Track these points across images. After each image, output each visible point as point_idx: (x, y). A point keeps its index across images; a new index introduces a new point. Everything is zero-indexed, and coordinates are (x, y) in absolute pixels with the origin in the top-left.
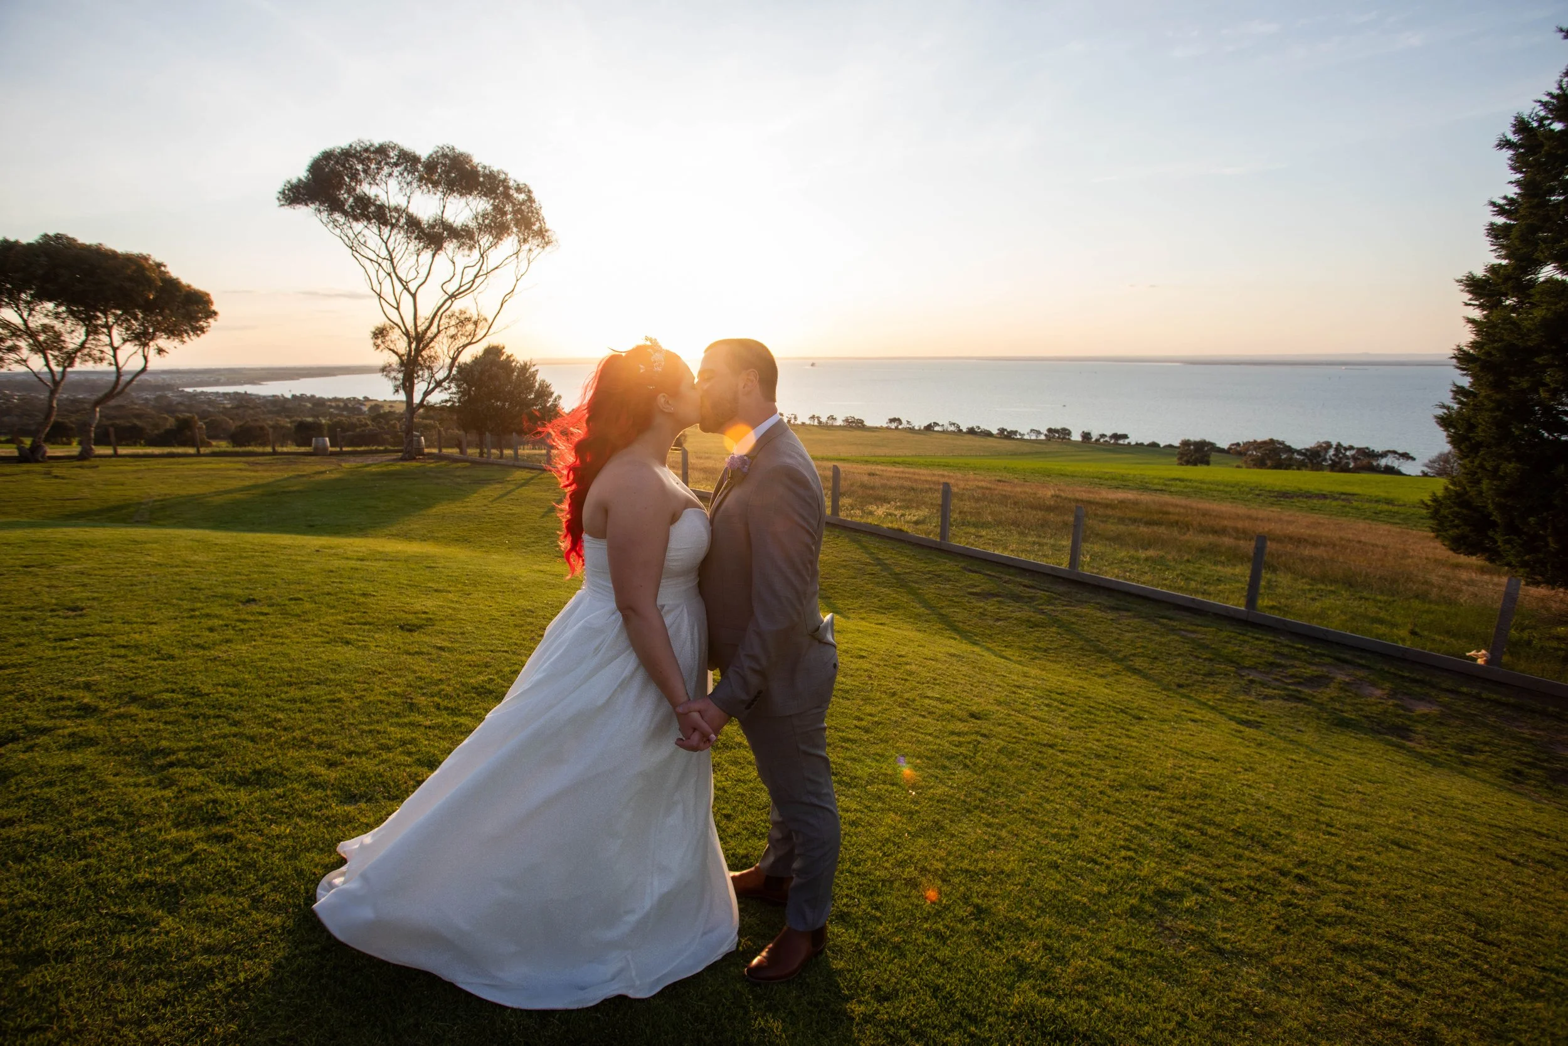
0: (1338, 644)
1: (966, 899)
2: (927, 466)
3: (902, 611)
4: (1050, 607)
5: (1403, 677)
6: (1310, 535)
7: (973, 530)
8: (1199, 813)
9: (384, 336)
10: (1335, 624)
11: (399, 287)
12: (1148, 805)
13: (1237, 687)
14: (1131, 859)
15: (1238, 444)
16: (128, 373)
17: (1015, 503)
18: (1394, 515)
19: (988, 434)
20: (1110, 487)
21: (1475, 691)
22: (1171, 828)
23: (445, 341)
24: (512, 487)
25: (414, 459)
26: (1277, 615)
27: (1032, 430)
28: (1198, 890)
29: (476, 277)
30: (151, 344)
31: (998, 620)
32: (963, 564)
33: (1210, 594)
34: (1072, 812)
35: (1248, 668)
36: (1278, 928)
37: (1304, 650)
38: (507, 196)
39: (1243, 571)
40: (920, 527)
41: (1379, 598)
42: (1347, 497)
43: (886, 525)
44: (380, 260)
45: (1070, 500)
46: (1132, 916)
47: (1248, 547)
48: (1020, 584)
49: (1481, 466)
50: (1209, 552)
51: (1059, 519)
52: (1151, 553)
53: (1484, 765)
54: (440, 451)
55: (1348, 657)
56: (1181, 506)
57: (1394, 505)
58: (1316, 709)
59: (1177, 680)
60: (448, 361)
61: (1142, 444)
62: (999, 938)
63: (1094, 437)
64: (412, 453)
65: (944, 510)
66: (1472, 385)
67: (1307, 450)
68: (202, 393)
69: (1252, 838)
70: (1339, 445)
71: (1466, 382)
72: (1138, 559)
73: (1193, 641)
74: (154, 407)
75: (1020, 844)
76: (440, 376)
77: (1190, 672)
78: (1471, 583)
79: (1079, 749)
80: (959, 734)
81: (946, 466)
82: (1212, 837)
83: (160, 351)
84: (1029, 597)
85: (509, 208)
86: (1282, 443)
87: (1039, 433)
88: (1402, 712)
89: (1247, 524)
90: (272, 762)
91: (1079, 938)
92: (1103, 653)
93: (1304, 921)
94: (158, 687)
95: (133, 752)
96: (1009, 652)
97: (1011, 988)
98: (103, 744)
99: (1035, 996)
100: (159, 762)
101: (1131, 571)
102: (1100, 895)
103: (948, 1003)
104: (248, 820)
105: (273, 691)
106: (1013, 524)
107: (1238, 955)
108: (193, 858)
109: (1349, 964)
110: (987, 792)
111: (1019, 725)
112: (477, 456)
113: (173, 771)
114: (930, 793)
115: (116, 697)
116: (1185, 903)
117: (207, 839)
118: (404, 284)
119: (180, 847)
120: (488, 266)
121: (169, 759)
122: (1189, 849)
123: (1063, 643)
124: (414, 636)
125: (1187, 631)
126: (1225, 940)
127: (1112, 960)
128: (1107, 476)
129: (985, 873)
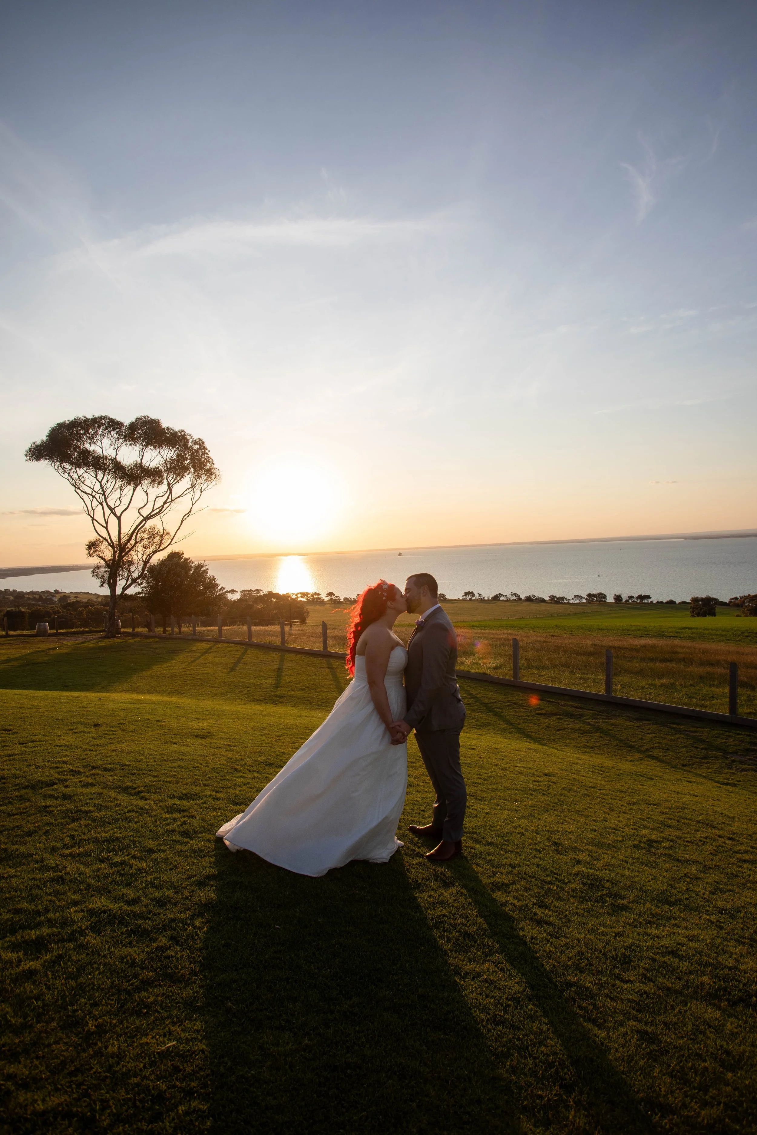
1: (549, 840)
2: (497, 627)
4: (593, 721)
7: (536, 671)
8: (678, 814)
9: (96, 548)
11: (108, 511)
12: (649, 811)
13: (723, 765)
14: (635, 829)
15: (736, 598)
17: (565, 651)
19: (542, 601)
20: (635, 637)
22: (661, 819)
23: (140, 549)
24: (198, 655)
25: (115, 637)
26: (752, 718)
27: (576, 596)
28: (671, 841)
29: (165, 503)
31: (558, 730)
33: (706, 707)
34: (605, 812)
35: (731, 753)
36: (712, 853)
38: (186, 445)
39: (726, 690)
40: (498, 671)
43: (474, 671)
44: (94, 494)
45: (604, 647)
46: (634, 847)
47: (727, 672)
48: (572, 706)
50: (707, 678)
51: (596, 661)
52: (664, 681)
54: (133, 630)
56: (688, 647)
59: (682, 762)
60: (142, 564)
61: (662, 602)
62: (566, 852)
63: (624, 598)
64: (113, 633)
65: (515, 657)
69: (707, 825)
72: (655, 685)
73: (694, 737)
75: (576, 822)
76: (136, 575)
77: (691, 757)
79: (611, 789)
80: (538, 782)
81: (512, 627)
82: (684, 823)
84: (579, 715)
85: (188, 455)
87: (581, 597)
90: (188, 791)
91: (606, 854)
92: (632, 747)
93: (726, 852)
94: (100, 762)
95: (116, 788)
96: (567, 749)
97: (573, 866)
98: (99, 785)
99: (584, 869)
100: (133, 791)
101: (650, 694)
102: (617, 840)
103: (544, 869)
104: (196, 811)
105: (160, 763)
106: (565, 665)
107: (687, 861)
108: (185, 823)
109: (745, 865)
110: (557, 804)
111: (574, 779)
112: (162, 633)
113: (143, 794)
114: (525, 803)
115: (84, 767)
116: (664, 844)
117: (184, 817)
118: (112, 510)
119: (175, 819)
120: (174, 495)
121: (137, 790)
122: (669, 827)
123: (604, 743)
124: (208, 741)
125: (689, 731)
126: (682, 857)
127: (622, 860)
128: (633, 628)
129: (558, 831)
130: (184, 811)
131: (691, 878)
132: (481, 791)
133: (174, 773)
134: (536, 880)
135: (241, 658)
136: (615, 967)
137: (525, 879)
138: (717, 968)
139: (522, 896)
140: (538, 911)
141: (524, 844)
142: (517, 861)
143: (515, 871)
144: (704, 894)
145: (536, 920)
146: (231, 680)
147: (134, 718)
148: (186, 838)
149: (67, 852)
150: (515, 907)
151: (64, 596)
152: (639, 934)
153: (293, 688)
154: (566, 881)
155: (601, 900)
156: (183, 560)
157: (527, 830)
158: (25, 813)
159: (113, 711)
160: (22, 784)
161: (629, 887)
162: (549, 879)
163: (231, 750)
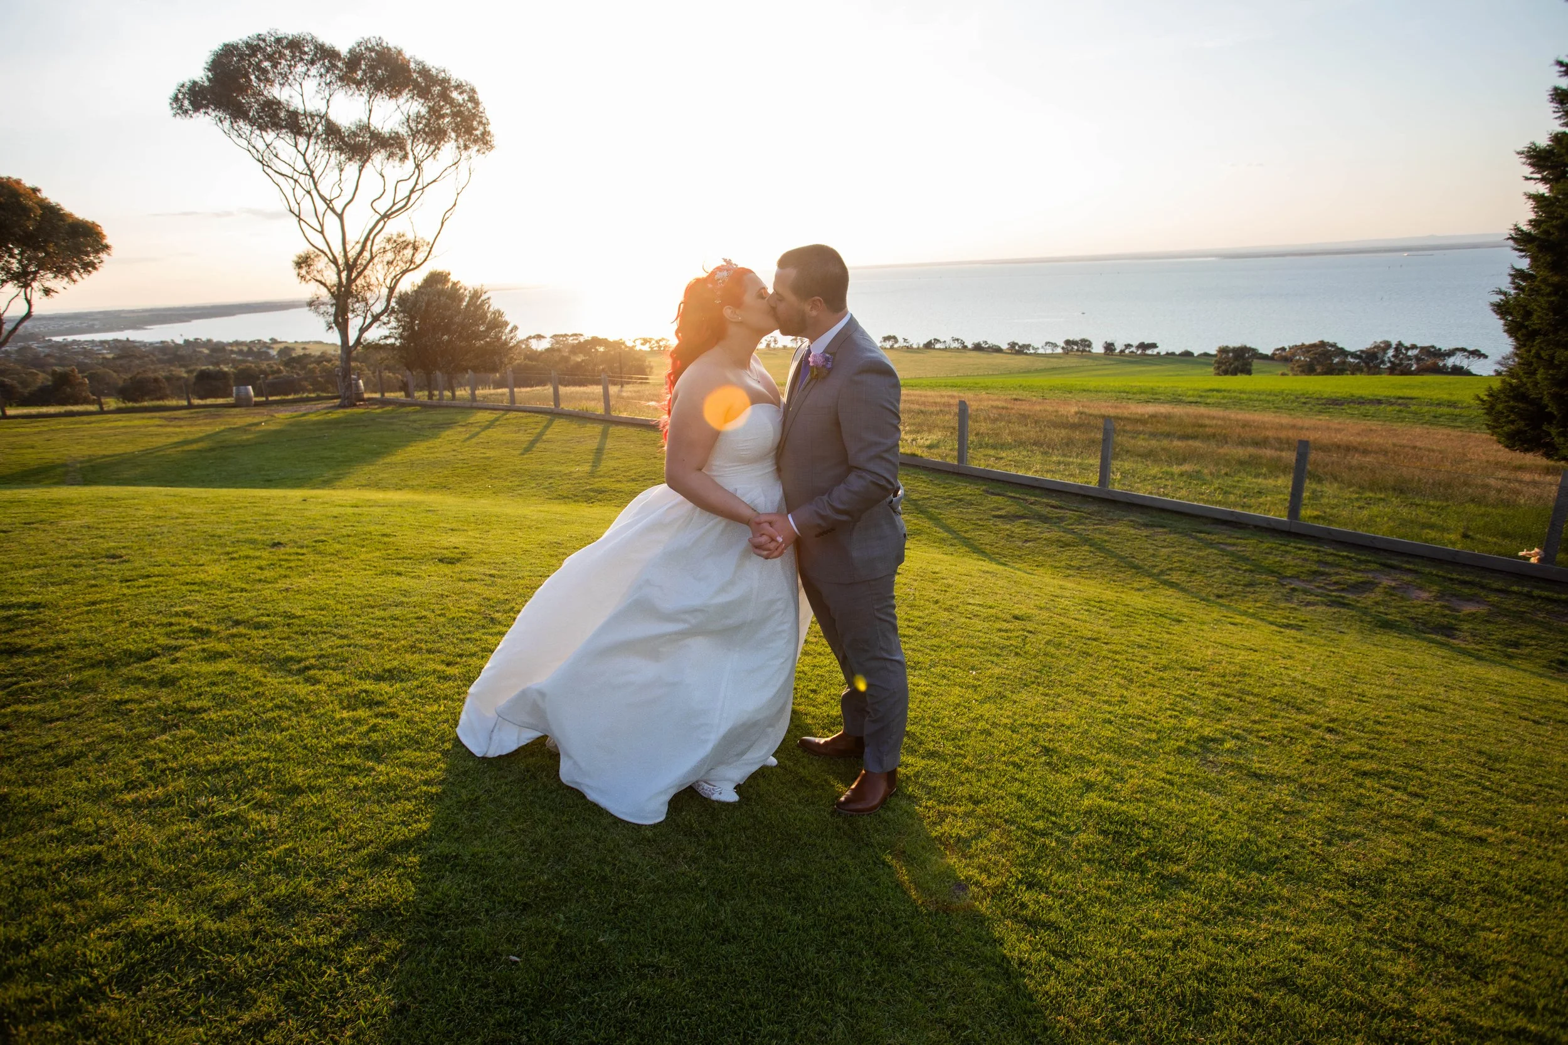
0: (1385, 550)
1: (1034, 743)
2: (932, 387)
3: (925, 536)
4: (1079, 527)
5: (1451, 580)
6: (1360, 443)
7: (992, 452)
8: (1238, 686)
9: (309, 266)
10: (1382, 531)
11: (321, 206)
12: (1190, 681)
13: (1278, 596)
14: (1176, 717)
15: (1283, 349)
16: (10, 320)
17: (1036, 422)
18: (1454, 418)
19: (998, 350)
20: (1139, 402)
21: (1526, 589)
22: (1212, 696)
23: (379, 267)
24: (478, 429)
25: (355, 405)
26: (1321, 524)
27: (1047, 343)
28: (1237, 737)
29: (412, 191)
30: (35, 284)
31: (1026, 541)
32: (984, 487)
33: (1250, 507)
34: (1120, 686)
35: (1290, 577)
36: (1307, 761)
37: (1350, 558)
38: (445, 96)
39: (1284, 482)
40: (935, 451)
41: (1431, 503)
42: (1404, 402)
44: (296, 176)
45: (1095, 416)
46: (1179, 753)
47: (1290, 456)
48: (1047, 505)
49: (1538, 356)
50: (1249, 464)
51: (1084, 437)
52: (1186, 467)
53: (1528, 657)
54: (383, 395)
55: (1395, 563)
56: (1219, 419)
57: (1455, 407)
58: (1359, 614)
59: (1216, 591)
60: (385, 291)
61: (1173, 354)
62: (1066, 767)
63: (1118, 348)
64: (351, 399)
65: (962, 432)
66: (1531, 267)
67: (1362, 352)
68: (74, 341)
69: (1288, 704)
70: (1400, 344)
71: (1524, 264)
72: (1172, 474)
73: (1232, 554)
74: (17, 361)
75: (1075, 707)
76: (377, 308)
77: (1230, 583)
78: (1535, 483)
79: (1123, 641)
80: (1006, 631)
81: (956, 386)
82: (1250, 703)
83: (47, 292)
84: (1057, 518)
85: (447, 110)
86: (1334, 345)
87: (1055, 345)
88: (1448, 612)
89: (1291, 434)
90: (396, 663)
91: (1134, 767)
92: (1139, 569)
93: (1331, 756)
94: (252, 613)
95: (267, 660)
96: (1041, 570)
97: (1081, 796)
98: (237, 656)
99: (1101, 801)
100: (295, 667)
101: (1165, 486)
102: (1150, 740)
103: (1031, 804)
104: (402, 703)
105: (359, 612)
106: (1035, 444)
107: (1271, 777)
108: (374, 729)
109: (1368, 783)
110: (1040, 672)
111: (1062, 624)
112: (426, 399)
113: (312, 672)
114: (988, 673)
115: (219, 622)
116: (1227, 745)
117: (377, 716)
118: (328, 203)
119: (357, 722)
120: (427, 177)
121: (302, 665)
122: (1229, 709)
123: (1096, 561)
124: (459, 567)
125: (1226, 544)
126: (1260, 768)
127: (1163, 780)
128: (1135, 390)
129: (1049, 726)
130: (378, 703)
131: (1285, 813)
132: (914, 650)
133: (380, 630)
134: (1018, 828)
135: (541, 434)
136: (1183, 1023)
137: (998, 827)
138: (1373, 1016)
139: (996, 864)
140: (1027, 896)
141: (991, 752)
142: (982, 788)
143: (979, 810)
144: (1313, 845)
145: (1025, 920)
146: (526, 467)
147: (344, 532)
148: (368, 759)
149: (129, 797)
150: (984, 889)
151: (286, 348)
152: (1215, 940)
153: (619, 478)
154: (1073, 828)
155: (1137, 865)
156: (450, 285)
157: (995, 725)
158: (77, 715)
159: (315, 520)
160: (91, 658)
161: (1184, 834)
162: (1040, 825)
163: (493, 584)
